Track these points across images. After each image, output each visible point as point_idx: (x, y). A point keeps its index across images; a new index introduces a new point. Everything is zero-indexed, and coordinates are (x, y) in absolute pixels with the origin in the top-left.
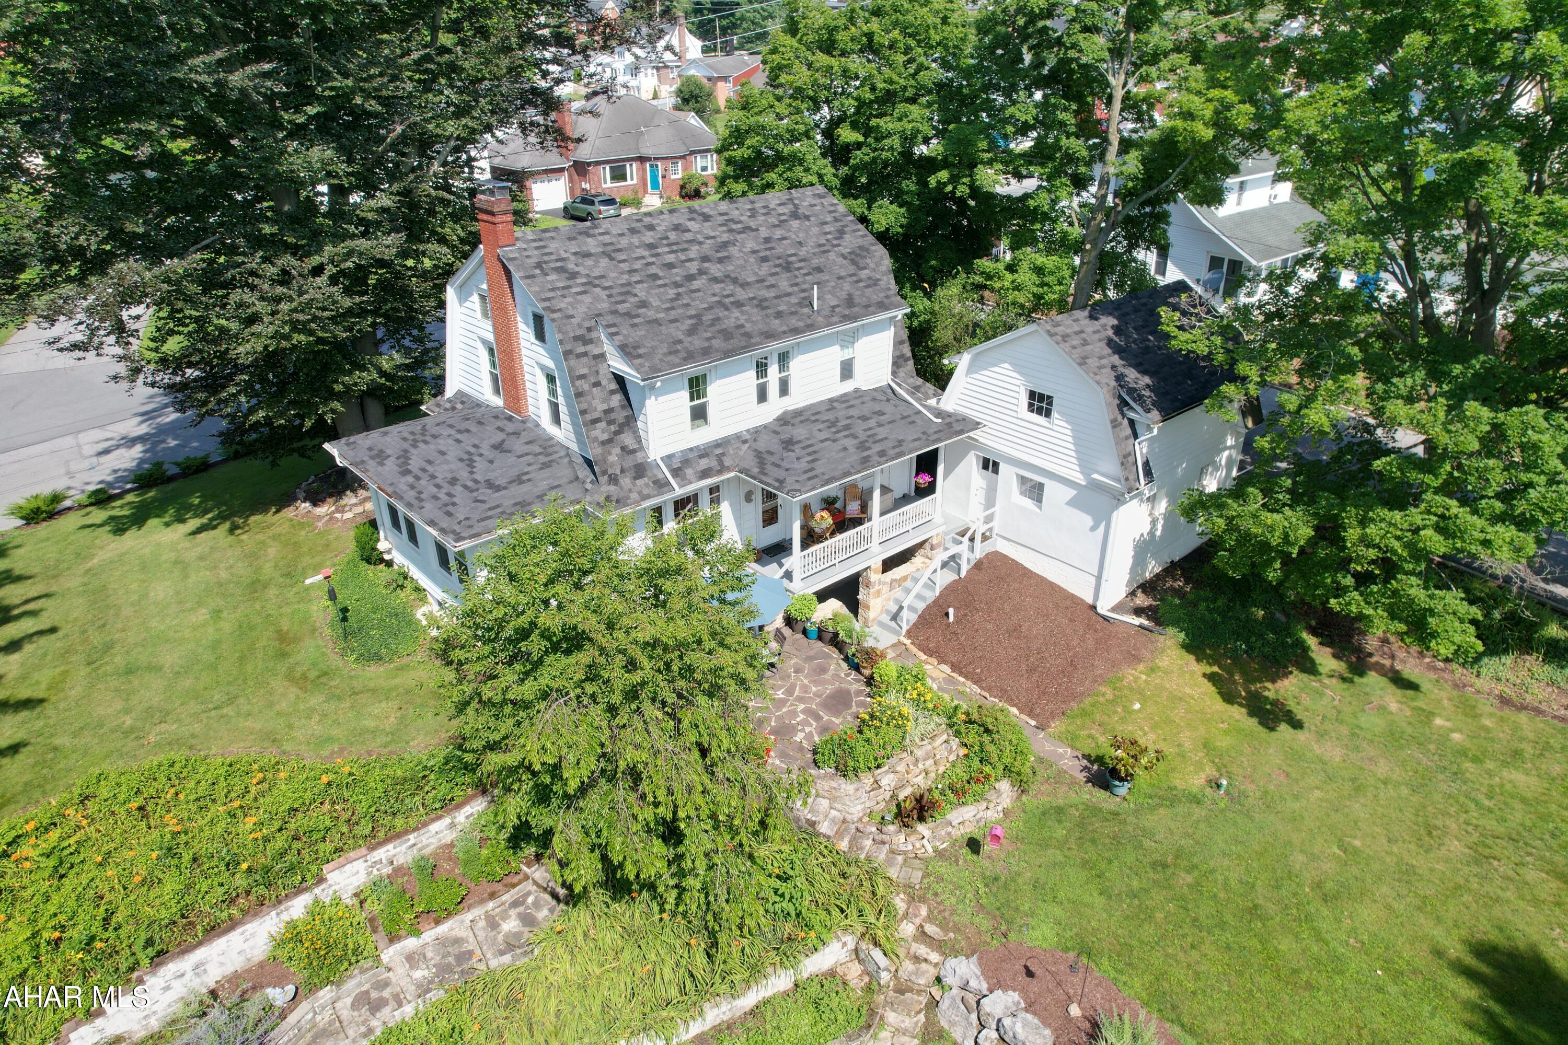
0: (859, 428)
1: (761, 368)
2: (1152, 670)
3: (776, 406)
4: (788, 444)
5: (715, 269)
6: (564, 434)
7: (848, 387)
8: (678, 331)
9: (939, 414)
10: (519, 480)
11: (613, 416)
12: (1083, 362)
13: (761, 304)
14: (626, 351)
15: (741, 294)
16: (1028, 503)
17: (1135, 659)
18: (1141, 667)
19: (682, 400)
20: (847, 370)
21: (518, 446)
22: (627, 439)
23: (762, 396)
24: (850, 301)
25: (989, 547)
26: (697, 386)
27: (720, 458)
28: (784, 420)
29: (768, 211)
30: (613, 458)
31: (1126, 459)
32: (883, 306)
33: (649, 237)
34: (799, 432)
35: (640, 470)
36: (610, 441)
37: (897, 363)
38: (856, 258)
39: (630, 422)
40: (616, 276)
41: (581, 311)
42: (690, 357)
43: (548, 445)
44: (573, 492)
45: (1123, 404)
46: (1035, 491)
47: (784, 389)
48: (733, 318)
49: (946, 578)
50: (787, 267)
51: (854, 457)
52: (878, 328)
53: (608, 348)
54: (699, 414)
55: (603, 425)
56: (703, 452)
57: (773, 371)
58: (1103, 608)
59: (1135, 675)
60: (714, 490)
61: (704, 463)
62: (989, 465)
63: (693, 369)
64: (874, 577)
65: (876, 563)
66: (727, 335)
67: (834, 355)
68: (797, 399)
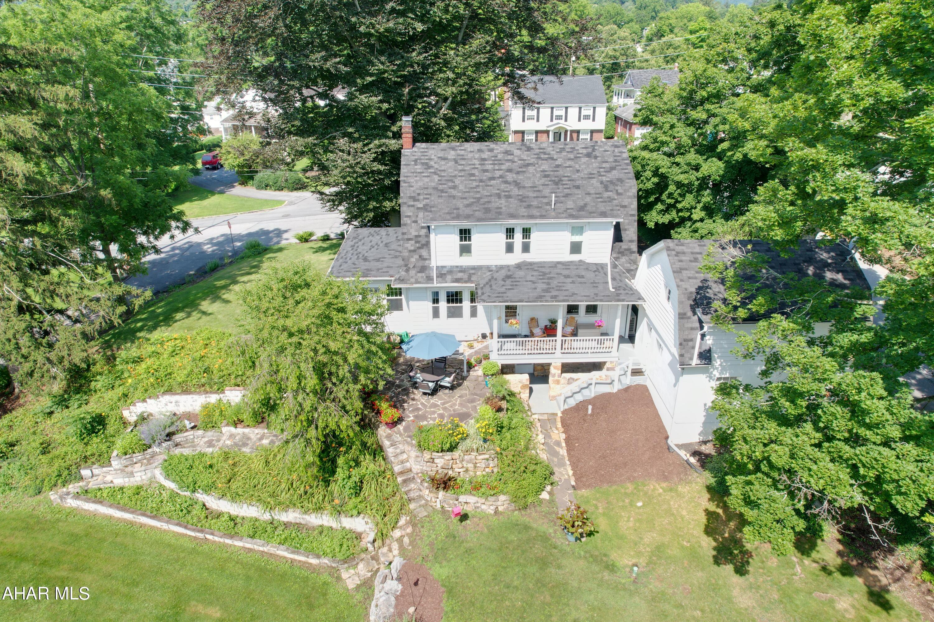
0: (558, 280)
1: (510, 232)
2: (671, 490)
3: (517, 257)
4: (507, 277)
5: (511, 177)
7: (575, 257)
8: (461, 204)
11: (419, 239)
14: (425, 208)
17: (665, 478)
18: (664, 485)
19: (455, 239)
20: (575, 247)
22: (424, 253)
23: (509, 249)
25: (642, 380)
26: (465, 234)
27: (470, 276)
30: (413, 260)
31: (686, 342)
32: (605, 214)
34: (534, 276)
35: (423, 269)
36: (414, 251)
39: (427, 244)
40: (451, 171)
42: (464, 219)
47: (526, 248)
49: (598, 390)
51: (535, 294)
52: (602, 226)
54: (466, 249)
55: (413, 242)
56: (462, 270)
57: (518, 236)
58: (674, 441)
59: (656, 487)
61: (460, 275)
63: (464, 225)
64: (554, 371)
65: (558, 363)
66: (488, 210)
68: (535, 257)
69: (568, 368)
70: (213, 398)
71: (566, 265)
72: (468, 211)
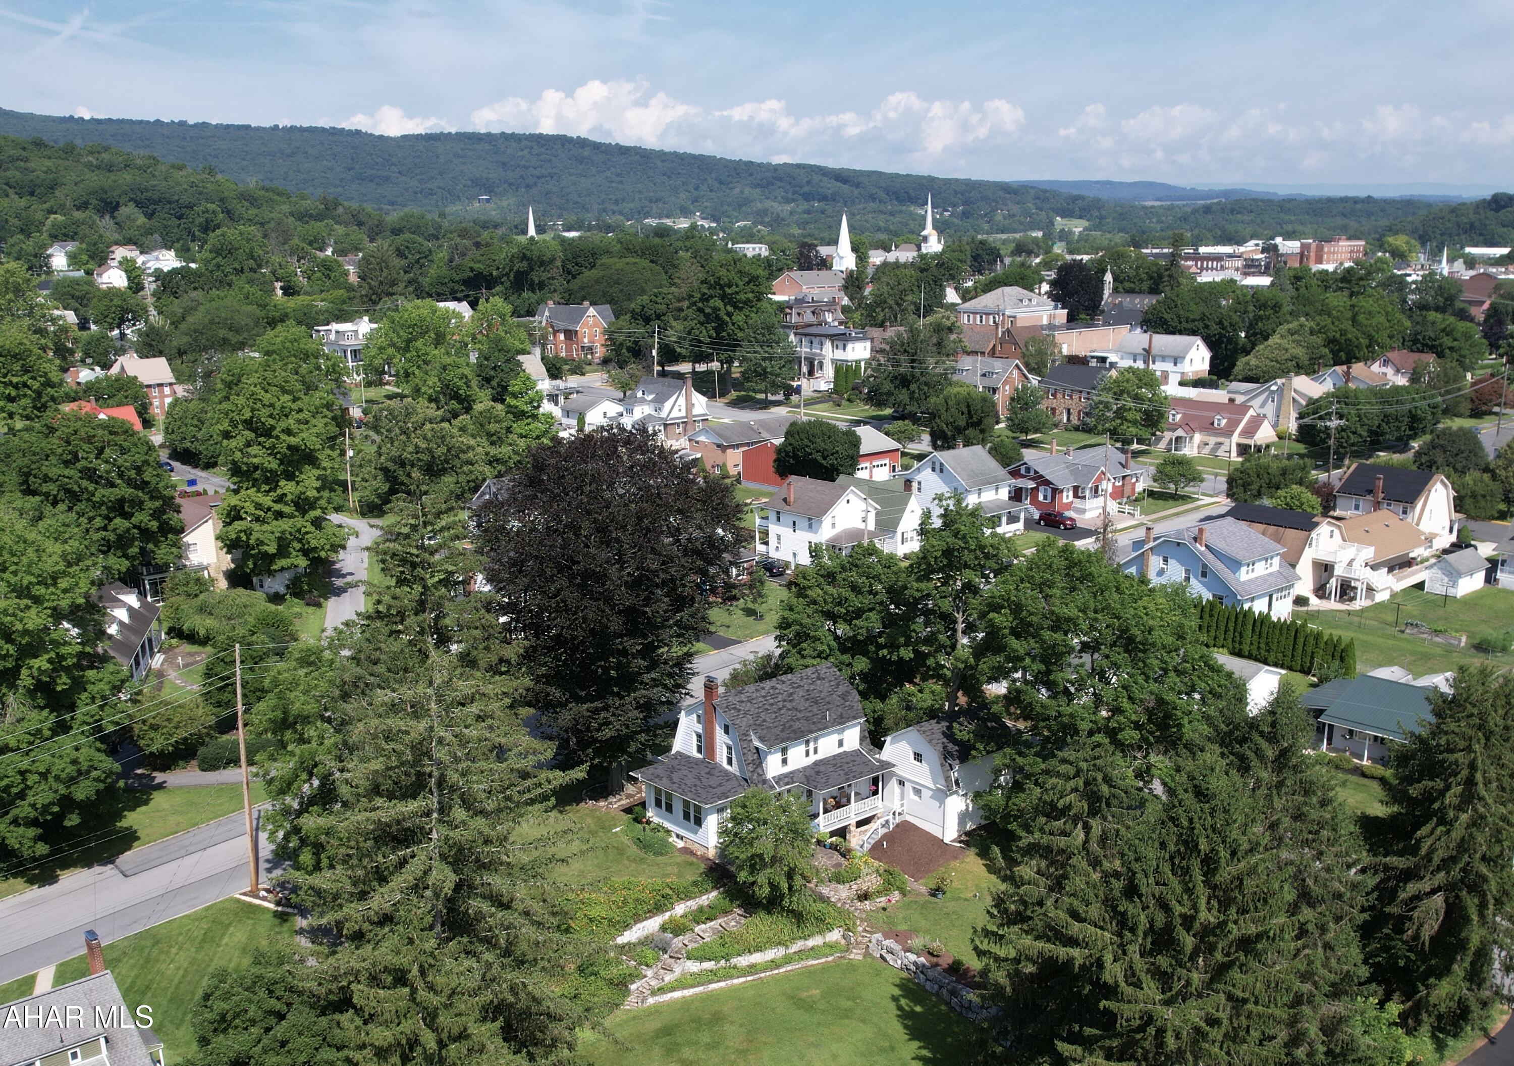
0: (845, 767)
1: (807, 743)
2: (963, 862)
3: (813, 758)
4: (818, 773)
5: (789, 705)
6: (734, 769)
7: (841, 750)
8: (777, 731)
9: (879, 761)
10: (720, 785)
11: (754, 762)
12: (930, 742)
13: (807, 719)
14: (761, 739)
15: (799, 715)
16: (916, 798)
17: (956, 858)
18: (959, 862)
19: (778, 756)
20: (841, 743)
21: (716, 773)
22: (759, 771)
23: (807, 754)
24: (841, 717)
25: (902, 818)
26: (784, 751)
27: (791, 778)
28: (816, 763)
29: (808, 677)
30: (754, 778)
31: (947, 779)
32: (855, 718)
33: (763, 693)
34: (822, 769)
35: (765, 782)
36: (752, 772)
37: (862, 740)
38: (844, 696)
39: (761, 763)
40: (753, 711)
41: (744, 724)
42: (783, 741)
43: (727, 773)
44: (739, 789)
45: (945, 758)
46: (918, 792)
47: (816, 752)
48: (797, 725)
49: (882, 831)
50: (816, 703)
51: (843, 778)
52: (854, 726)
53: (753, 737)
54: (785, 761)
55: (750, 766)
56: (786, 776)
57: (812, 745)
58: (947, 840)
59: (956, 864)
60: (789, 791)
61: (786, 780)
62: (901, 783)
63: (784, 745)
64: (853, 828)
65: (853, 822)
66: (795, 732)
67: (835, 738)
68: (820, 756)
69: (860, 824)
70: (668, 914)
71: (839, 755)
72: (785, 735)
